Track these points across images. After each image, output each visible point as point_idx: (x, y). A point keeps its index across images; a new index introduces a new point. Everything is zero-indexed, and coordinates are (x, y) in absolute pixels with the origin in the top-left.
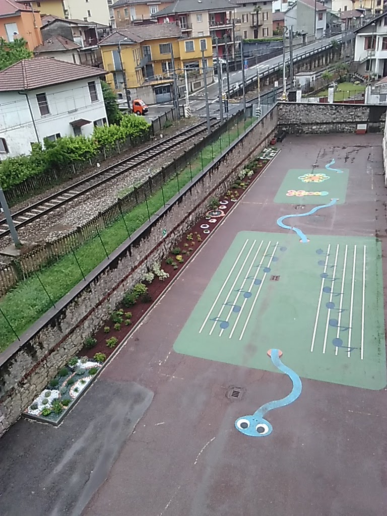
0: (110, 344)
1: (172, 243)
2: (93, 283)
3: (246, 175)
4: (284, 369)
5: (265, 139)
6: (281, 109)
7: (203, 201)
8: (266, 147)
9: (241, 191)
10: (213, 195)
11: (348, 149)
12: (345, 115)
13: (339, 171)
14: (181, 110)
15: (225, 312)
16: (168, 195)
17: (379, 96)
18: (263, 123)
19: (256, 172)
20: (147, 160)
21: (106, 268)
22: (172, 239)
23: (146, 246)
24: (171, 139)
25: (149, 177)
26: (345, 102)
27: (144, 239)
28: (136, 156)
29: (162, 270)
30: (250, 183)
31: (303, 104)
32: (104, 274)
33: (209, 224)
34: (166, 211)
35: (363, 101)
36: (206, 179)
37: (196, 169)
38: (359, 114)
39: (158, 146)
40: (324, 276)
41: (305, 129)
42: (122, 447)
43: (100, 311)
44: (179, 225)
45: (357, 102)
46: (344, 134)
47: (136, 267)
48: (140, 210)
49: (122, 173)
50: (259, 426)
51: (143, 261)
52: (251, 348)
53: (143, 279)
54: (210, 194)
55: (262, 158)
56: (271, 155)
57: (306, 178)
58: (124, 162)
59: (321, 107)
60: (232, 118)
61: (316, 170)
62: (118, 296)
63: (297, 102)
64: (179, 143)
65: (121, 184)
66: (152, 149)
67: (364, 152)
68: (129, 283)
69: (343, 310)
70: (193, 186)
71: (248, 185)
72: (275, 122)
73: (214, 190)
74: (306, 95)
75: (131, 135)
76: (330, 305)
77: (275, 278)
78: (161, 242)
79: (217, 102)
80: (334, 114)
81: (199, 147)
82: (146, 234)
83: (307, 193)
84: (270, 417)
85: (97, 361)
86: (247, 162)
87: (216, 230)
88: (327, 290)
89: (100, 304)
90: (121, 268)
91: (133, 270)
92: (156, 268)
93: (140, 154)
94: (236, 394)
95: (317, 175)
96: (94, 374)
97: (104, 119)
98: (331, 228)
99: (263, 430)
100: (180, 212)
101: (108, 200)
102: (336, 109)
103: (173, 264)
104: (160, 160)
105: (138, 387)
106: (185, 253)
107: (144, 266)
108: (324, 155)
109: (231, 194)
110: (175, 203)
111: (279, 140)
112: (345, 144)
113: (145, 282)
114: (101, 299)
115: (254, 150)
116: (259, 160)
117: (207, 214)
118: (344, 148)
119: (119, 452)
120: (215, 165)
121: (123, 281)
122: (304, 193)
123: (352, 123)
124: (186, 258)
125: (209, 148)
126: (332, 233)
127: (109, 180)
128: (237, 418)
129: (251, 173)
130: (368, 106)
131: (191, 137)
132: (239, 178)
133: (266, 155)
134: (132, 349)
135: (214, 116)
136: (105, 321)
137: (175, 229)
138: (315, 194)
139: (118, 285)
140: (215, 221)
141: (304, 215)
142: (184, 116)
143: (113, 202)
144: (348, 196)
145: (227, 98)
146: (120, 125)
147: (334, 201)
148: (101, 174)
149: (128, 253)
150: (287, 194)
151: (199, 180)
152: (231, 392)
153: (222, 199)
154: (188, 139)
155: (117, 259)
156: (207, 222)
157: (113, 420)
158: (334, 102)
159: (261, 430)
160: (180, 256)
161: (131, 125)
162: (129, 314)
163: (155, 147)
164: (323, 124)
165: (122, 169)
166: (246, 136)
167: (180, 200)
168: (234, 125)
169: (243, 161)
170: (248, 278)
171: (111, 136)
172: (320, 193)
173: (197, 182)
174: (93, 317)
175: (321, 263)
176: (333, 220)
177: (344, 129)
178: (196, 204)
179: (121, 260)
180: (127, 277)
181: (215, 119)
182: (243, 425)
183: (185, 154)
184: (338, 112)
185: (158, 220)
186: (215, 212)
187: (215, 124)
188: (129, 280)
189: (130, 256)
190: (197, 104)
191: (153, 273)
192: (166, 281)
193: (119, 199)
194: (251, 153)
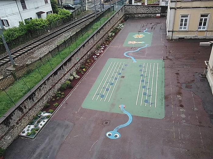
0: (55, 106)
1: (81, 64)
2: (47, 81)
3: (112, 35)
4: (125, 112)
5: (119, 20)
6: (126, 7)
7: (94, 46)
8: (120, 23)
9: (110, 42)
10: (98, 43)
11: (153, 24)
12: (151, 10)
13: (149, 33)
14: (84, 7)
15: (103, 91)
16: (79, 44)
17: (165, 2)
18: (118, 13)
19: (116, 34)
20: (70, 29)
21: (52, 74)
22: (81, 62)
23: (70, 65)
24: (80, 20)
25: (71, 36)
26: (152, 5)
27: (69, 62)
28: (65, 27)
29: (77, 75)
30: (113, 38)
31: (134, 5)
32: (52, 77)
33: (96, 55)
34: (78, 50)
35: (159, 4)
36: (95, 37)
37: (90, 33)
38: (157, 10)
39: (75, 23)
40: (142, 75)
41: (136, 16)
42: (60, 146)
43: (50, 93)
44: (83, 56)
45: (156, 4)
46: (151, 18)
47: (65, 74)
48: (67, 50)
49: (59, 34)
50: (115, 135)
51: (68, 71)
52: (113, 105)
53: (69, 79)
54: (96, 43)
55: (118, 28)
56: (122, 26)
57: (136, 36)
58: (60, 30)
59: (142, 7)
60: (105, 11)
61: (140, 33)
62: (58, 86)
63: (133, 4)
64: (83, 22)
65: (59, 39)
66: (72, 24)
67: (159, 25)
68: (63, 81)
69: (149, 89)
70: (89, 40)
71: (112, 39)
72: (123, 13)
73: (98, 41)
74: (136, 2)
75: (63, 18)
76: (144, 87)
77: (123, 77)
78: (76, 63)
79: (100, 4)
80: (147, 9)
81: (92, 23)
82: (70, 60)
83: (136, 42)
84: (119, 131)
85: (50, 113)
86: (112, 30)
87: (100, 58)
88: (143, 81)
89: (50, 89)
90: (59, 74)
91: (64, 75)
92: (74, 74)
93: (67, 26)
94: (106, 123)
95: (140, 35)
96: (48, 118)
97: (51, 11)
98: (145, 57)
99: (117, 136)
100: (84, 51)
101: (53, 46)
102: (148, 8)
103: (81, 72)
104: (75, 29)
105: (67, 122)
106: (86, 68)
107: (69, 73)
108: (143, 27)
109: (106, 43)
110: (82, 47)
111: (125, 21)
112: (151, 22)
113: (70, 80)
114: (51, 87)
115: (115, 25)
116: (117, 29)
117: (96, 52)
118: (151, 24)
119: (59, 148)
120: (98, 31)
121: (60, 80)
122: (135, 42)
123: (154, 13)
124: (87, 70)
125: (96, 24)
126: (146, 58)
127: (53, 37)
128: (107, 132)
129: (114, 34)
130: (161, 6)
131: (89, 19)
132: (109, 36)
133: (120, 27)
134: (64, 107)
135: (99, 10)
136: (53, 97)
137: (82, 58)
138: (139, 43)
139: (58, 82)
140: (99, 54)
141: (135, 51)
142: (86, 10)
143: (55, 47)
144: (152, 43)
145: (104, 3)
146: (58, 14)
147: (146, 46)
148: (50, 35)
149: (62, 68)
150: (128, 43)
151: (92, 37)
152: (105, 122)
153: (102, 45)
154: (87, 20)
155: (57, 71)
156: (95, 55)
157: (57, 136)
158: (147, 5)
159: (116, 136)
160: (84, 69)
161: (63, 14)
162: (63, 93)
163: (73, 23)
164: (143, 14)
165: (59, 32)
166: (111, 19)
167: (84, 46)
168: (106, 14)
169: (111, 29)
170: (112, 77)
171: (54, 18)
172: (141, 42)
173: (91, 38)
174: (48, 95)
175: (141, 70)
176: (146, 53)
177: (151, 16)
178: (91, 47)
179: (59, 71)
180: (62, 78)
181: (99, 11)
182: (109, 135)
183: (86, 26)
184: (149, 9)
185: (74, 54)
186: (99, 50)
187: (99, 14)
188: (63, 79)
189: (63, 69)
190: (91, 5)
191: (73, 76)
192: (79, 79)
193: (58, 45)
194: (114, 26)
